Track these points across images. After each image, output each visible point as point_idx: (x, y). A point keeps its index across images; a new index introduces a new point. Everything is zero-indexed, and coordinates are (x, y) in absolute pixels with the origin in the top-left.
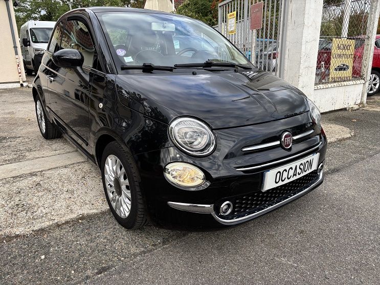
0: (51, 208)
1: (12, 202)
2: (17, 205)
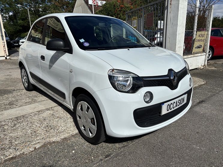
0: (65, 127)
1: (44, 125)
2: (47, 126)
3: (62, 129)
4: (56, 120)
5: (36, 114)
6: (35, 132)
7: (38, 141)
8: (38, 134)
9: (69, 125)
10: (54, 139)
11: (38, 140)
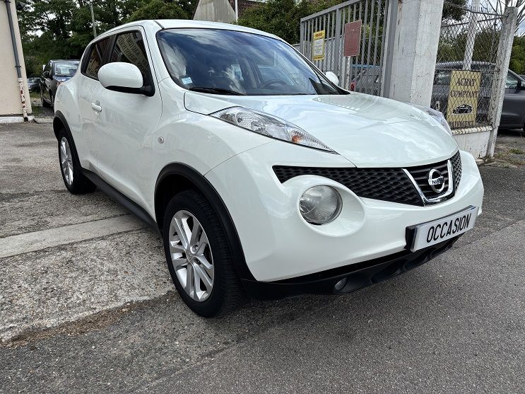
0: (89, 294)
1: (38, 286)
3: (78, 299)
4: (74, 275)
5: (29, 258)
6: (11, 301)
7: (11, 325)
8: (16, 307)
9: (99, 290)
10: (50, 322)
11: (12, 322)
